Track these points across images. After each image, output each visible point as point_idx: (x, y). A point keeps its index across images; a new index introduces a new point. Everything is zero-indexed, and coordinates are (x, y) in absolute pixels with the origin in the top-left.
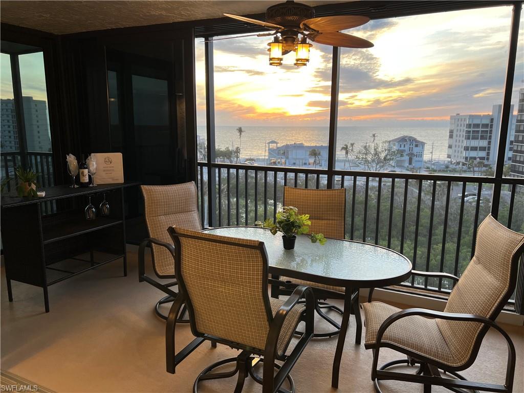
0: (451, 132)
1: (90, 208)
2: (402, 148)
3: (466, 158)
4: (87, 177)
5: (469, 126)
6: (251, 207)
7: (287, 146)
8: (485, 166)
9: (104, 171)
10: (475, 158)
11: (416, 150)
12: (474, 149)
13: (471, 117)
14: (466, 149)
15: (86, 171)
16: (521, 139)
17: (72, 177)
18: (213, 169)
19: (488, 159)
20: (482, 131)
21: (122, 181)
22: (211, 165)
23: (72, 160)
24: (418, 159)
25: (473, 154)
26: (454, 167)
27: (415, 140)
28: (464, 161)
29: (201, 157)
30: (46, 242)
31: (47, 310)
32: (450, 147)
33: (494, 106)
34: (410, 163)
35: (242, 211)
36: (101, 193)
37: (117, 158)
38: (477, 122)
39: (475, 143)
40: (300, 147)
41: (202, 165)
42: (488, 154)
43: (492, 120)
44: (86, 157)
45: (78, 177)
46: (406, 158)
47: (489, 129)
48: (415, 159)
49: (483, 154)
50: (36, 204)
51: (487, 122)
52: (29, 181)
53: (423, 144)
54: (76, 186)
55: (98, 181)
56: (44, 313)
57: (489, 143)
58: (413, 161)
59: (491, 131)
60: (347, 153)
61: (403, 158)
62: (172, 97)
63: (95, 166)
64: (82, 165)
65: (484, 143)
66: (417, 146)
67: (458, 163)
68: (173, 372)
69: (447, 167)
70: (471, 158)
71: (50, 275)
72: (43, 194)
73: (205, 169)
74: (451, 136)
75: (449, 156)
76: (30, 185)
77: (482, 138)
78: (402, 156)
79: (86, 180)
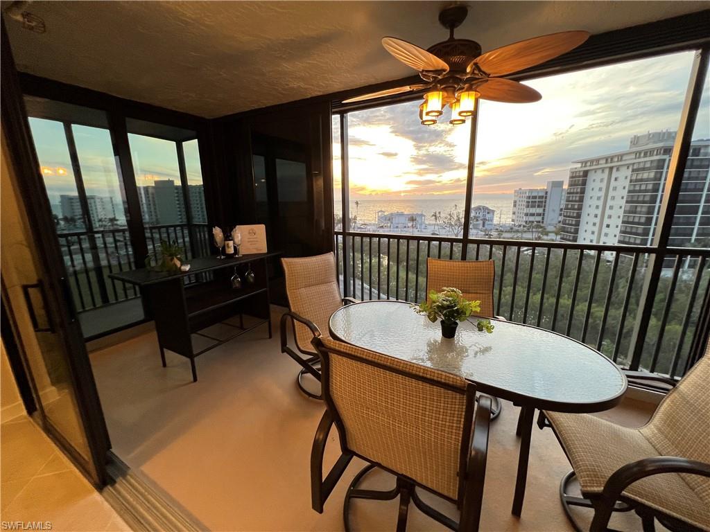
0: (515, 202)
1: (235, 278)
2: (478, 215)
3: (526, 222)
4: (232, 248)
5: (529, 197)
7: (392, 214)
8: (541, 227)
9: (249, 242)
10: (533, 222)
11: (488, 216)
12: (533, 215)
13: (531, 191)
14: (527, 215)
15: (231, 243)
16: (570, 206)
17: (218, 248)
18: (347, 237)
19: (543, 222)
20: (539, 202)
21: (265, 250)
22: (345, 234)
23: (218, 232)
24: (490, 223)
25: (532, 219)
26: (517, 228)
27: (487, 209)
28: (524, 224)
29: (338, 228)
30: (190, 315)
31: (195, 379)
32: (514, 213)
33: (548, 182)
34: (484, 226)
36: (246, 264)
37: (260, 229)
38: (534, 194)
39: (533, 210)
40: (402, 214)
41: (338, 234)
42: (543, 219)
43: (546, 193)
44: (231, 230)
45: (224, 248)
46: (481, 222)
47: (544, 200)
48: (487, 222)
49: (539, 218)
50: (179, 279)
51: (543, 194)
52: (172, 257)
53: (493, 211)
54: (223, 257)
55: (243, 251)
56: (192, 382)
57: (544, 210)
58: (486, 224)
59: (545, 202)
60: (436, 219)
61: (478, 223)
62: (310, 177)
63: (240, 237)
64: (228, 236)
65: (540, 210)
66: (488, 213)
67: (520, 226)
68: (320, 511)
69: (512, 229)
70: (530, 222)
71: (196, 345)
72: (187, 268)
73: (340, 237)
74: (515, 206)
75: (513, 221)
76: (172, 259)
77: (539, 206)
78: (477, 220)
79: (231, 251)
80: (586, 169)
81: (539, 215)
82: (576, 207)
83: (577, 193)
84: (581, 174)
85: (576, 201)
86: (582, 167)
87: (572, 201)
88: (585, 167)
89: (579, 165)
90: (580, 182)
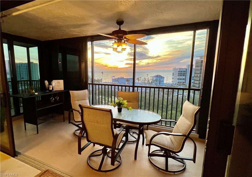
0: (173, 73)
1: (52, 98)
2: (157, 79)
3: (178, 82)
4: (52, 88)
5: (179, 72)
6: (107, 99)
7: (118, 78)
8: (185, 85)
9: (57, 86)
10: (181, 82)
11: (161, 80)
12: (181, 79)
13: (180, 69)
14: (178, 79)
15: (51, 86)
16: (196, 76)
17: (46, 88)
18: (93, 85)
19: (185, 83)
20: (183, 73)
21: (63, 89)
22: (93, 84)
23: (46, 82)
24: (162, 82)
25: (180, 81)
26: (174, 85)
27: (161, 76)
28: (177, 83)
30: (37, 110)
31: (38, 133)
32: (173, 78)
33: (187, 65)
34: (160, 84)
35: (103, 100)
36: (56, 94)
37: (62, 82)
38: (181, 70)
39: (181, 77)
40: (123, 78)
41: (90, 84)
42: (185, 81)
43: (186, 70)
44: (51, 81)
45: (48, 88)
46: (158, 82)
47: (185, 73)
48: (161, 82)
49: (184, 81)
50: (35, 97)
51: (185, 70)
52: (32, 89)
53: (164, 77)
54: (48, 91)
55: (55, 89)
56: (35, 134)
57: (186, 77)
58: (161, 83)
59: (186, 74)
60: (138, 80)
61: (157, 82)
62: (80, 62)
63: (54, 84)
64: (50, 84)
65: (184, 77)
66: (162, 78)
67: (176, 84)
68: (80, 154)
69: (172, 85)
70: (180, 82)
71: (39, 121)
72: (37, 94)
74: (173, 75)
75: (172, 82)
76: (33, 91)
77: (183, 75)
78: (157, 81)
79: (51, 89)
80: (202, 60)
81: (183, 79)
82: (199, 76)
83: (199, 70)
84: (200, 62)
85: (198, 74)
86: (200, 59)
87: (197, 73)
88: (202, 59)
89: (199, 58)
90: (200, 65)
